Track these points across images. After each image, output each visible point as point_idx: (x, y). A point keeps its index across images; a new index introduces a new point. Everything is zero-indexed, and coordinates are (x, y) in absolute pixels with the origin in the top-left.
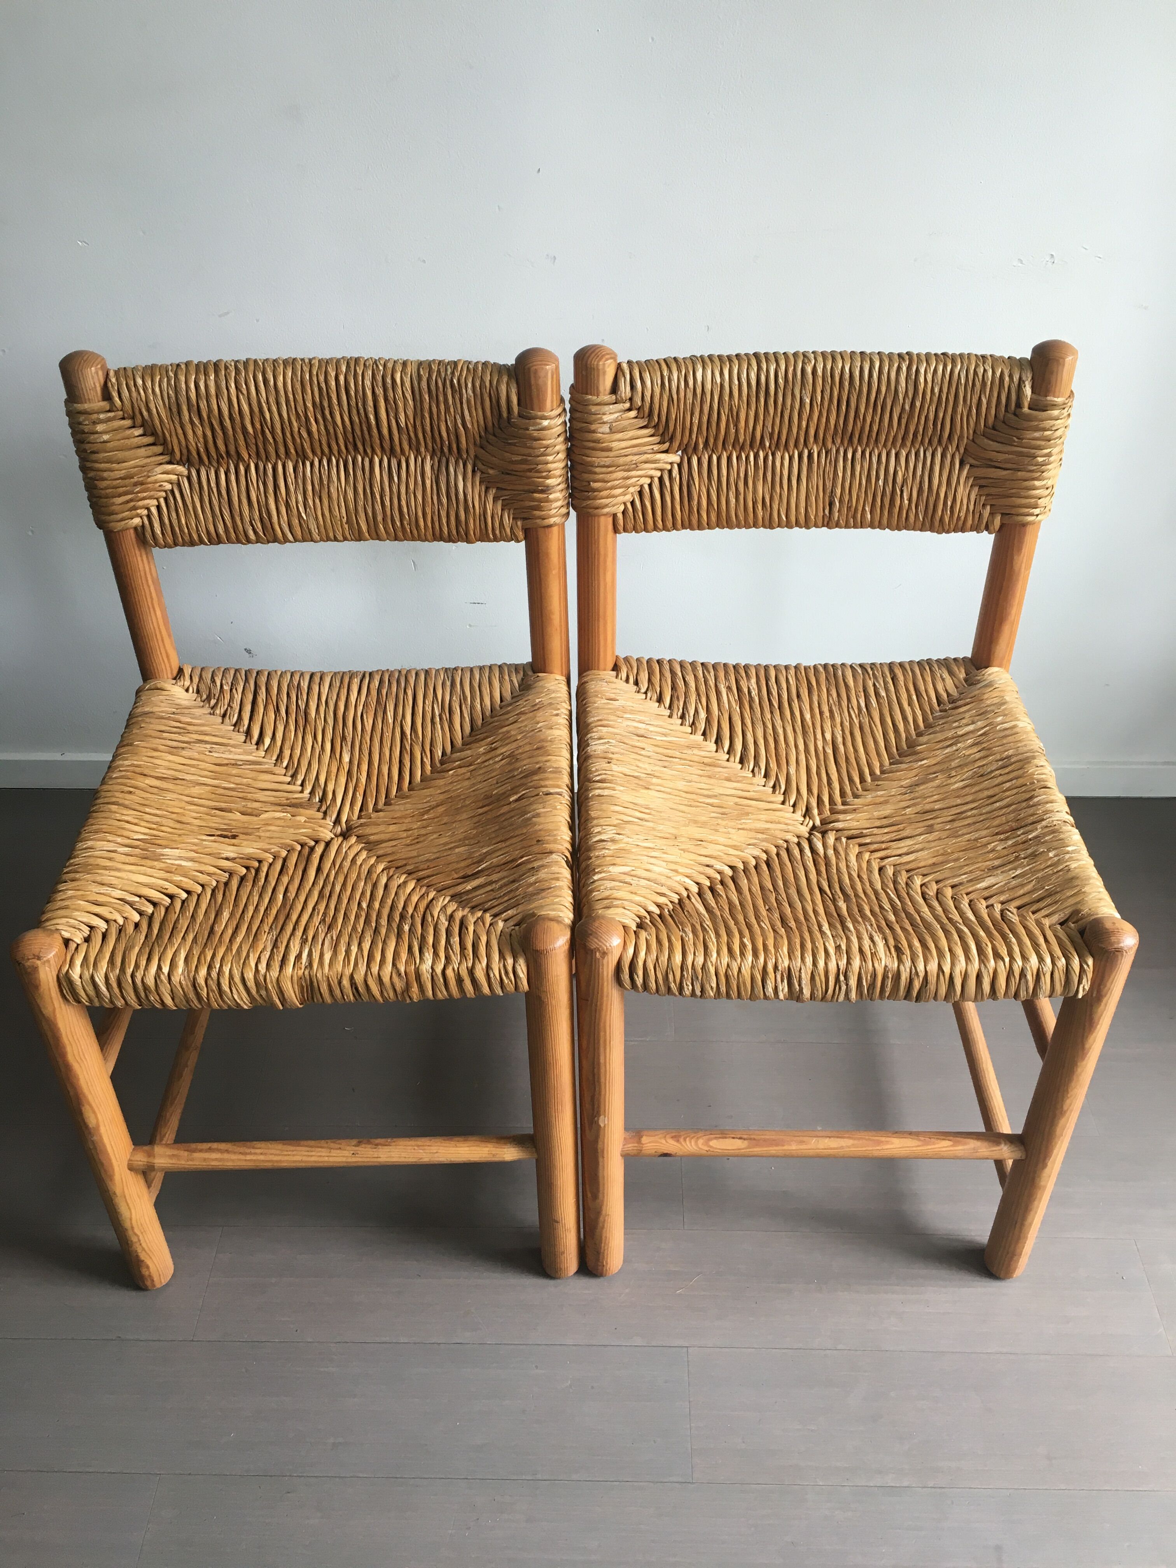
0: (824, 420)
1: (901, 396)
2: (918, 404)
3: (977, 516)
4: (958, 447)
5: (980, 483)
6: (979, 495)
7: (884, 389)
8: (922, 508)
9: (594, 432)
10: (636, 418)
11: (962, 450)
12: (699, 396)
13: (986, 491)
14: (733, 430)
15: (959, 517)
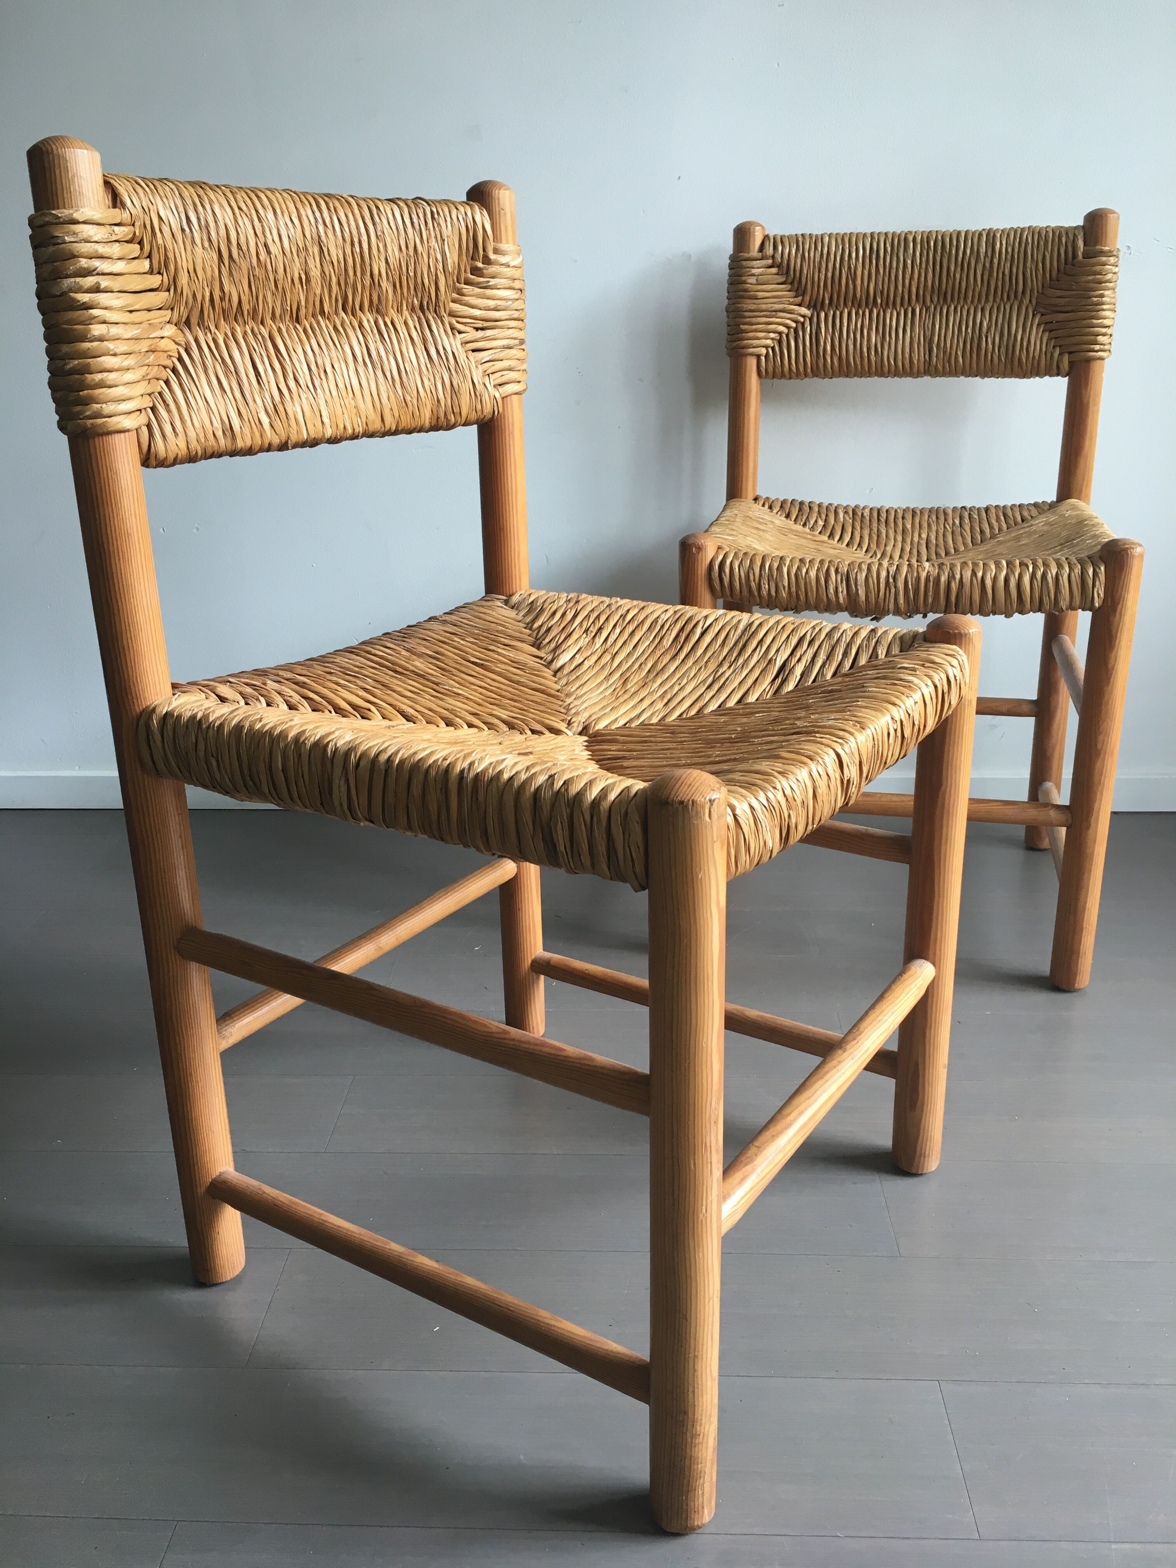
0: (923, 279)
2: (996, 263)
3: (1049, 355)
4: (1030, 301)
5: (1049, 327)
6: (1050, 339)
7: (968, 251)
8: (1003, 350)
10: (777, 274)
11: (1034, 302)
13: (1054, 334)
14: (851, 286)
15: (1034, 357)
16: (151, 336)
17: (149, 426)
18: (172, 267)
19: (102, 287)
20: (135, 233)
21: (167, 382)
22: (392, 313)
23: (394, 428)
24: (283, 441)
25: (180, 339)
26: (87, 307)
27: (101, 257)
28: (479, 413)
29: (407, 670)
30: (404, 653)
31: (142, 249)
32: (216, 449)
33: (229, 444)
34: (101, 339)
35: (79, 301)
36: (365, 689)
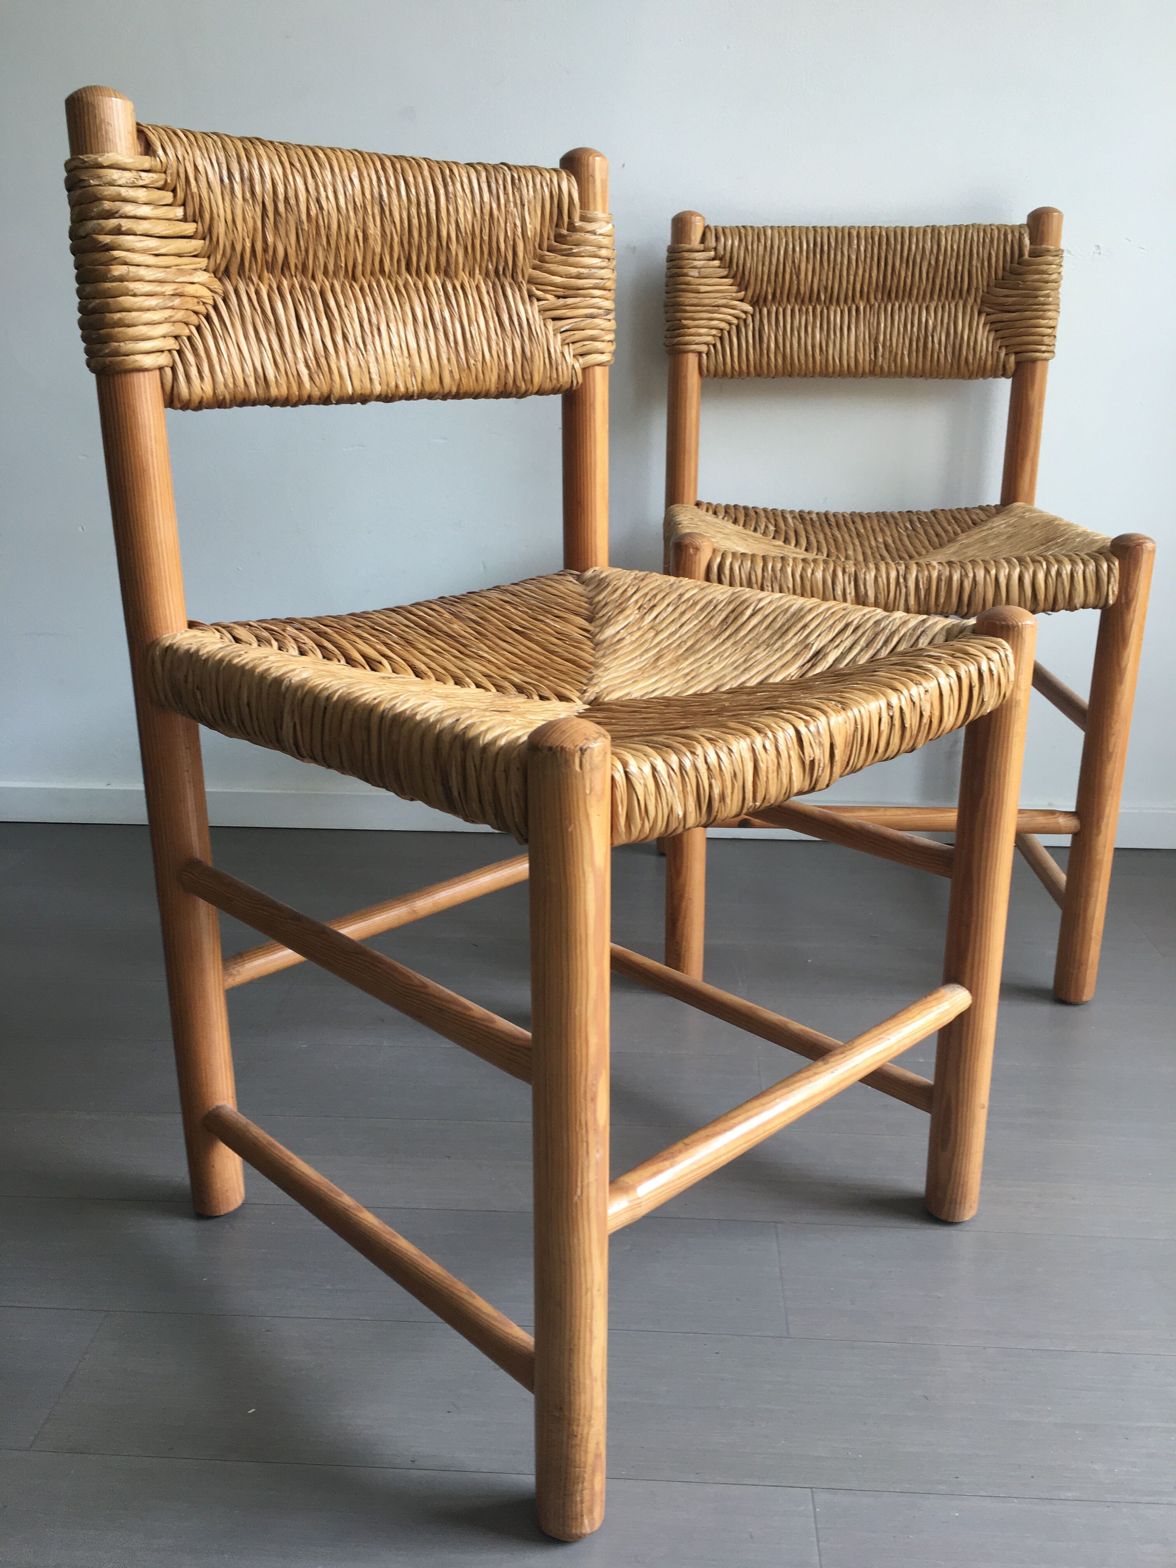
0: (867, 276)
1: (927, 252)
2: (941, 258)
3: (995, 354)
4: (975, 300)
5: (995, 327)
6: (996, 339)
9: (686, 275)
10: (719, 267)
11: (979, 301)
12: (768, 249)
13: (1000, 334)
14: (795, 280)
15: (980, 357)
16: (177, 281)
17: (173, 369)
18: (207, 216)
19: (123, 229)
20: (166, 180)
21: (198, 328)
22: (464, 277)
23: (454, 390)
24: (326, 394)
25: (217, 285)
26: (109, 248)
27: (125, 200)
28: (554, 382)
29: (440, 631)
30: (447, 615)
31: (175, 196)
32: (247, 396)
33: (261, 392)
34: (121, 279)
35: (100, 242)
36: (386, 644)
